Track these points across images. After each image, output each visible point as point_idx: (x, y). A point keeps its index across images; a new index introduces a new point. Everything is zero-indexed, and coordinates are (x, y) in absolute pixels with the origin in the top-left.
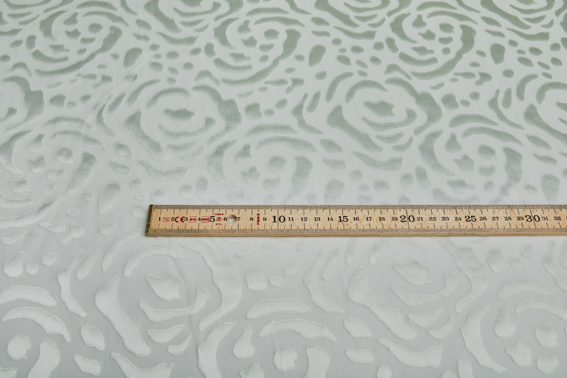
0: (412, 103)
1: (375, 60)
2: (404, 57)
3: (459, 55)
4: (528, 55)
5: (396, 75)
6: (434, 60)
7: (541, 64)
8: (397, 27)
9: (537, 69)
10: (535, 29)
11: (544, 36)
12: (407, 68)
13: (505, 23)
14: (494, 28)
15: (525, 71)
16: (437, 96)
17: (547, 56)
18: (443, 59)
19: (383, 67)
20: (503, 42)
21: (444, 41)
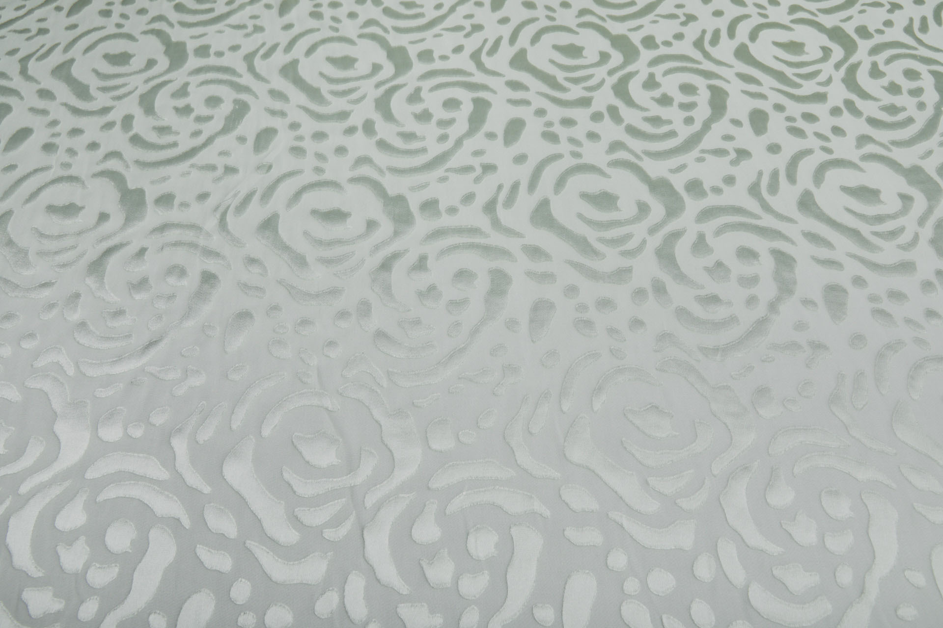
0: (644, 193)
1: (592, 136)
2: (632, 130)
3: (706, 126)
4: (801, 124)
5: (621, 155)
6: (672, 134)
7: (818, 135)
8: (621, 90)
9: (812, 142)
10: (809, 88)
11: (820, 97)
12: (637, 145)
13: (768, 81)
14: (752, 88)
15: (797, 144)
16: (678, 182)
17: (825, 124)
18: (685, 132)
19: (603, 144)
20: (766, 106)
21: (684, 107)
